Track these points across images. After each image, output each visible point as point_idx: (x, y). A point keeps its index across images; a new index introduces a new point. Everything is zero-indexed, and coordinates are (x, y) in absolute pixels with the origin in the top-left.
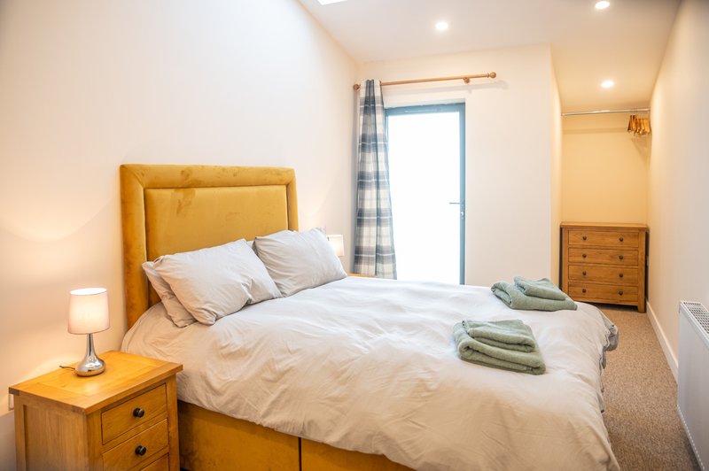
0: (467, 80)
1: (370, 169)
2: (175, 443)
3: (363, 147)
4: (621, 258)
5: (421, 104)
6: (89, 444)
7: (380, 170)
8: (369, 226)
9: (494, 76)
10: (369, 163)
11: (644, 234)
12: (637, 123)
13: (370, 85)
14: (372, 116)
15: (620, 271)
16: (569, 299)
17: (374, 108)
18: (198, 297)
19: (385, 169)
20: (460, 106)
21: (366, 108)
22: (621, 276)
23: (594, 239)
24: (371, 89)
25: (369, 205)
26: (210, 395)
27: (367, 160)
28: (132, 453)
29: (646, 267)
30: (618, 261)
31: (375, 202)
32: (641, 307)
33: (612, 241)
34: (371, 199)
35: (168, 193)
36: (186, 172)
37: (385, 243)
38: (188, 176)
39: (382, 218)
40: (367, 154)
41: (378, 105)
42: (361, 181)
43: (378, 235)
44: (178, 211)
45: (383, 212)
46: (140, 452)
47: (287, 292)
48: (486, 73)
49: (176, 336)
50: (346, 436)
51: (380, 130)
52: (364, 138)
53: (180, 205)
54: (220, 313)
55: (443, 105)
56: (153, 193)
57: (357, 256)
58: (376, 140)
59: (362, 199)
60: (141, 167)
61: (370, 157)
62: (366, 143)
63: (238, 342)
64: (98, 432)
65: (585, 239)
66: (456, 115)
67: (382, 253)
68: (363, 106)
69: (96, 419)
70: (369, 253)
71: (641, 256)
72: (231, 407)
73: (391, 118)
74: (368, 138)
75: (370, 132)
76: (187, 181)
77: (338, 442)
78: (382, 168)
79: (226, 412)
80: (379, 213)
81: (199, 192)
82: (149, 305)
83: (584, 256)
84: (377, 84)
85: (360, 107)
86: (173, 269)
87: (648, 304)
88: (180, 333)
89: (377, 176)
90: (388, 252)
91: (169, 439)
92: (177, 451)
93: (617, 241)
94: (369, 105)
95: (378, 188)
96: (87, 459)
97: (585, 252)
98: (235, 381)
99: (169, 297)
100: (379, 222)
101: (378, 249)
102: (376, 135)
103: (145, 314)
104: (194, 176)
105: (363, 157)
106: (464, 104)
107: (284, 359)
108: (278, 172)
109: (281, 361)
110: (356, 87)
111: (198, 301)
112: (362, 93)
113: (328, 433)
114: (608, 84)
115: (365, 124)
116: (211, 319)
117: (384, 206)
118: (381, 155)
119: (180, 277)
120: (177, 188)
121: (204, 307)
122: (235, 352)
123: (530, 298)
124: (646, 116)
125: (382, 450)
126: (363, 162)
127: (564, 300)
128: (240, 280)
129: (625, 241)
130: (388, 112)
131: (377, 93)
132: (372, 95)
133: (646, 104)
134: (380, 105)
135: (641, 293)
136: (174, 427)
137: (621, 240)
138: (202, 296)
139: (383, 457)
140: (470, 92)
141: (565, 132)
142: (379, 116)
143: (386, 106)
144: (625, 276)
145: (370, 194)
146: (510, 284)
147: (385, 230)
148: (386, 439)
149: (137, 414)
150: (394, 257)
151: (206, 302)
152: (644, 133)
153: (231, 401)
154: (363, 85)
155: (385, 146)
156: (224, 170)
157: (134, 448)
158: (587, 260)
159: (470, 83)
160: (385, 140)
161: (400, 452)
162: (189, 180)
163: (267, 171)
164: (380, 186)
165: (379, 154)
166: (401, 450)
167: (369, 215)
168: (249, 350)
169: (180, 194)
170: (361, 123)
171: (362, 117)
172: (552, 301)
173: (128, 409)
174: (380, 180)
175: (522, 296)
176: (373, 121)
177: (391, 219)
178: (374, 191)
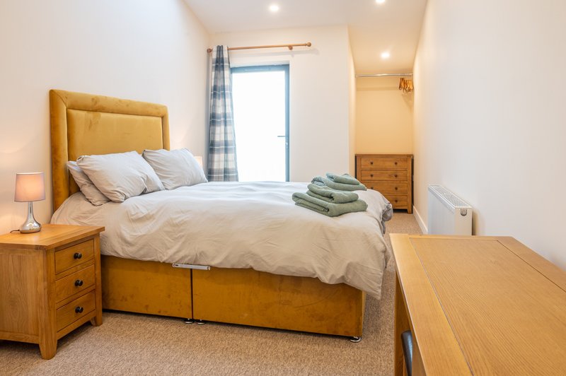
0: (291, 47)
1: (220, 111)
2: (99, 283)
3: (215, 95)
4: (396, 176)
5: (257, 65)
6: (47, 272)
7: (227, 112)
8: (219, 153)
9: (309, 45)
10: (219, 107)
11: (410, 159)
12: (405, 84)
13: (220, 49)
14: (222, 72)
15: (395, 185)
16: (361, 185)
17: (223, 66)
18: (112, 184)
19: (231, 111)
20: (286, 67)
21: (216, 67)
22: (396, 189)
23: (378, 164)
24: (221, 52)
25: (219, 137)
26: (125, 247)
27: (217, 104)
28: (74, 285)
29: (412, 182)
30: (394, 178)
31: (223, 135)
32: (409, 210)
33: (390, 164)
34: (220, 134)
35: (83, 114)
36: (95, 100)
37: (231, 166)
38: (96, 102)
39: (229, 147)
40: (217, 100)
41: (226, 64)
42: (212, 120)
43: (226, 161)
44: (90, 127)
45: (229, 143)
46: (78, 284)
47: (168, 187)
48: (304, 43)
49: (95, 211)
50: (226, 258)
51: (227, 83)
52: (215, 88)
53: (91, 123)
54: (127, 195)
55: (273, 66)
56: (73, 112)
57: (210, 175)
58: (224, 89)
59: (214, 133)
60: (65, 92)
61: (219, 102)
62: (217, 92)
63: (144, 212)
64: (53, 265)
65: (372, 163)
66: (282, 73)
67: (229, 173)
68: (214, 65)
69: (52, 255)
70: (219, 173)
71: (409, 174)
72: (142, 252)
73: (235, 75)
74: (218, 88)
75: (220, 84)
76: (96, 107)
77: (221, 263)
78: (228, 110)
79: (137, 257)
80: (226, 143)
81: (103, 115)
82: (70, 194)
83: (372, 176)
84: (225, 48)
85: (212, 65)
86: (92, 164)
87: (414, 207)
88: (99, 209)
89: (225, 116)
90: (233, 172)
91: (96, 279)
92: (99, 290)
93: (393, 164)
94: (219, 64)
95: (225, 125)
96: (46, 283)
97: (372, 173)
98: (144, 235)
99: (88, 185)
100: (226, 151)
101: (226, 171)
102: (224, 86)
103: (67, 200)
104: (100, 103)
105: (215, 102)
106: (289, 65)
107: (179, 217)
108: (156, 107)
109: (177, 218)
110: (209, 51)
111: (112, 185)
112: (214, 55)
113: (213, 258)
114: (385, 55)
115: (216, 78)
116: (121, 198)
117: (230, 138)
118: (228, 100)
119: (97, 169)
120: (88, 111)
121: (117, 189)
122: (143, 217)
123: (337, 184)
124: (410, 78)
125: (251, 263)
126: (214, 105)
127: (358, 184)
128: (140, 175)
129: (398, 164)
130: (233, 70)
131: (225, 55)
132: (221, 56)
133: (411, 70)
134: (227, 64)
135: (409, 200)
136: (98, 271)
137: (396, 163)
138: (115, 183)
139: (251, 269)
140: (293, 56)
141: (357, 89)
142: (227, 72)
143: (232, 66)
144: (399, 189)
145: (219, 130)
146: (324, 178)
147: (230, 156)
148: (253, 255)
149: (76, 257)
150: (237, 176)
151: (118, 187)
152: (409, 90)
153: (142, 248)
154: (215, 49)
155: (231, 94)
156: (120, 101)
157: (74, 281)
158: (374, 178)
159: (293, 50)
160: (231, 90)
161: (262, 262)
162: (97, 105)
163: (149, 105)
164: (228, 123)
165: (226, 100)
166: (263, 261)
167: (219, 145)
168: (153, 215)
169: (91, 115)
170: (213, 77)
171: (213, 73)
172: (351, 186)
173: (71, 252)
174: (227, 119)
175: (331, 182)
176: (222, 76)
177: (235, 148)
178: (223, 127)
